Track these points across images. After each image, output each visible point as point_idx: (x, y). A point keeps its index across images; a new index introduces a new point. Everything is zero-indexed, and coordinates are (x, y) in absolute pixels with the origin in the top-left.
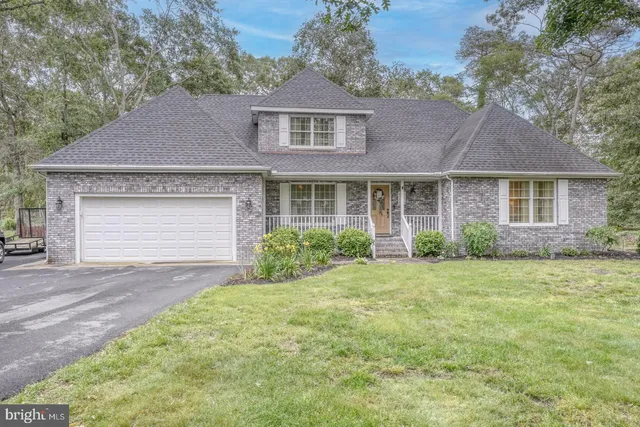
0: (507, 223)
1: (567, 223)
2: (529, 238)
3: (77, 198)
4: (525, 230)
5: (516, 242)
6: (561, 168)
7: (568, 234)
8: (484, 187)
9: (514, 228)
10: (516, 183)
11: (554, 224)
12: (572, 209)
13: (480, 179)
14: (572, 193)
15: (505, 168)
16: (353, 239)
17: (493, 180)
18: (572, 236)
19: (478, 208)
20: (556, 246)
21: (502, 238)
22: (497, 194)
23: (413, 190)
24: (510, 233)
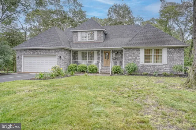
0: (143, 63)
1: (166, 63)
2: (151, 69)
3: (22, 56)
4: (150, 66)
5: (146, 70)
6: (165, 44)
7: (167, 67)
8: (135, 51)
9: (145, 65)
10: (147, 50)
11: (162, 64)
12: (168, 58)
13: (133, 49)
14: (169, 53)
15: (143, 44)
16: (90, 68)
17: (138, 49)
18: (169, 68)
19: (133, 58)
20: (162, 71)
21: (141, 68)
22: (140, 54)
23: (117, 53)
24: (144, 67)
